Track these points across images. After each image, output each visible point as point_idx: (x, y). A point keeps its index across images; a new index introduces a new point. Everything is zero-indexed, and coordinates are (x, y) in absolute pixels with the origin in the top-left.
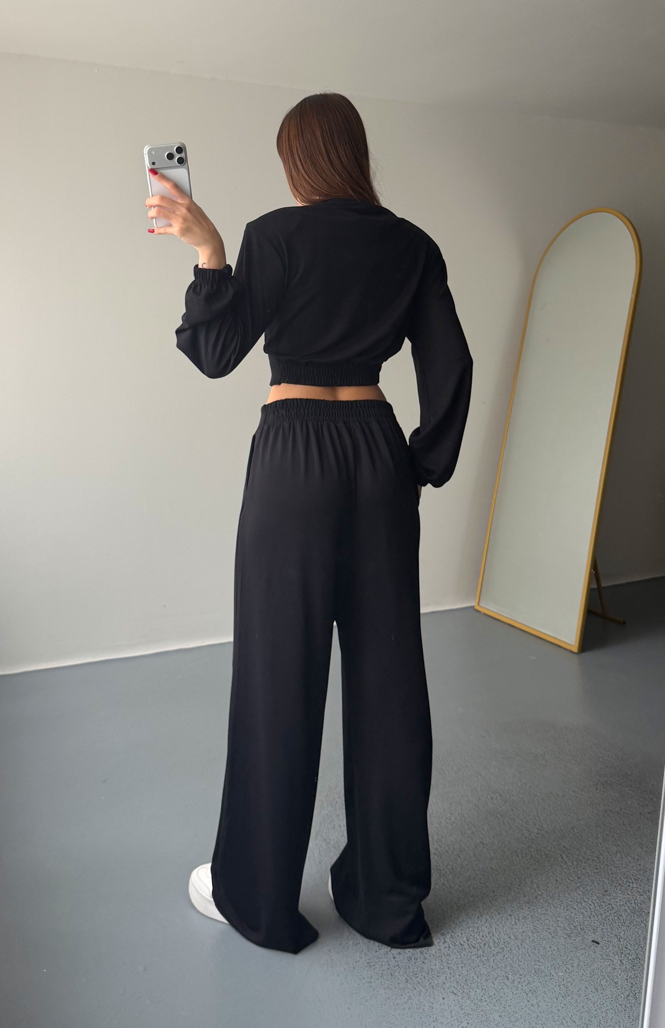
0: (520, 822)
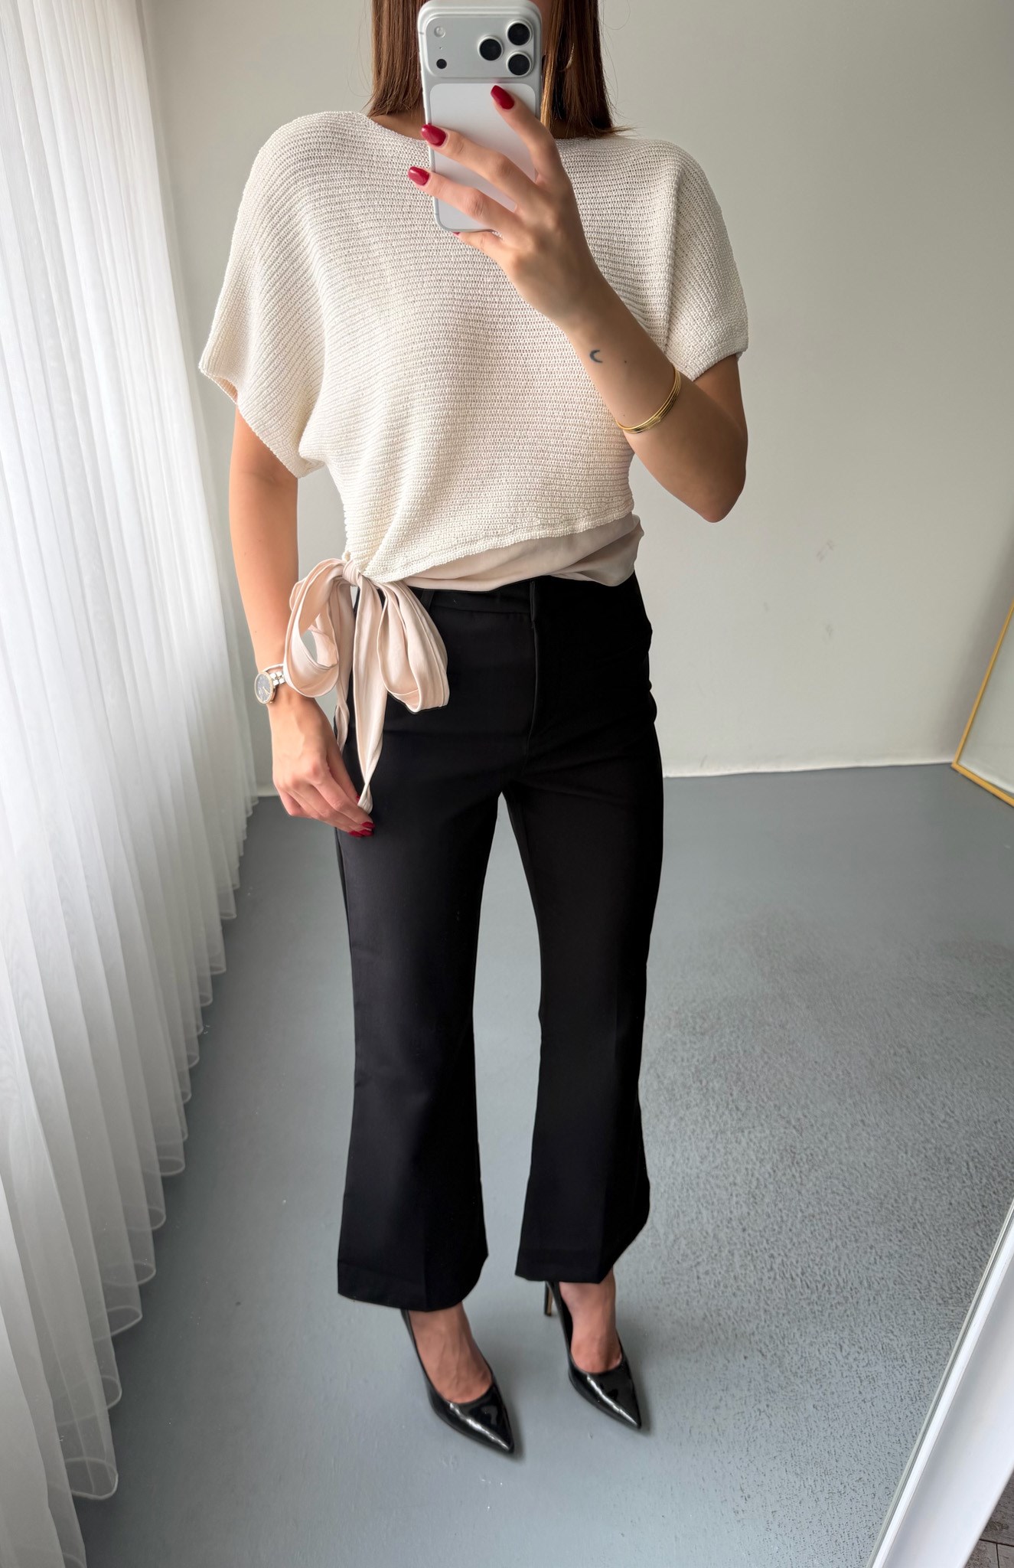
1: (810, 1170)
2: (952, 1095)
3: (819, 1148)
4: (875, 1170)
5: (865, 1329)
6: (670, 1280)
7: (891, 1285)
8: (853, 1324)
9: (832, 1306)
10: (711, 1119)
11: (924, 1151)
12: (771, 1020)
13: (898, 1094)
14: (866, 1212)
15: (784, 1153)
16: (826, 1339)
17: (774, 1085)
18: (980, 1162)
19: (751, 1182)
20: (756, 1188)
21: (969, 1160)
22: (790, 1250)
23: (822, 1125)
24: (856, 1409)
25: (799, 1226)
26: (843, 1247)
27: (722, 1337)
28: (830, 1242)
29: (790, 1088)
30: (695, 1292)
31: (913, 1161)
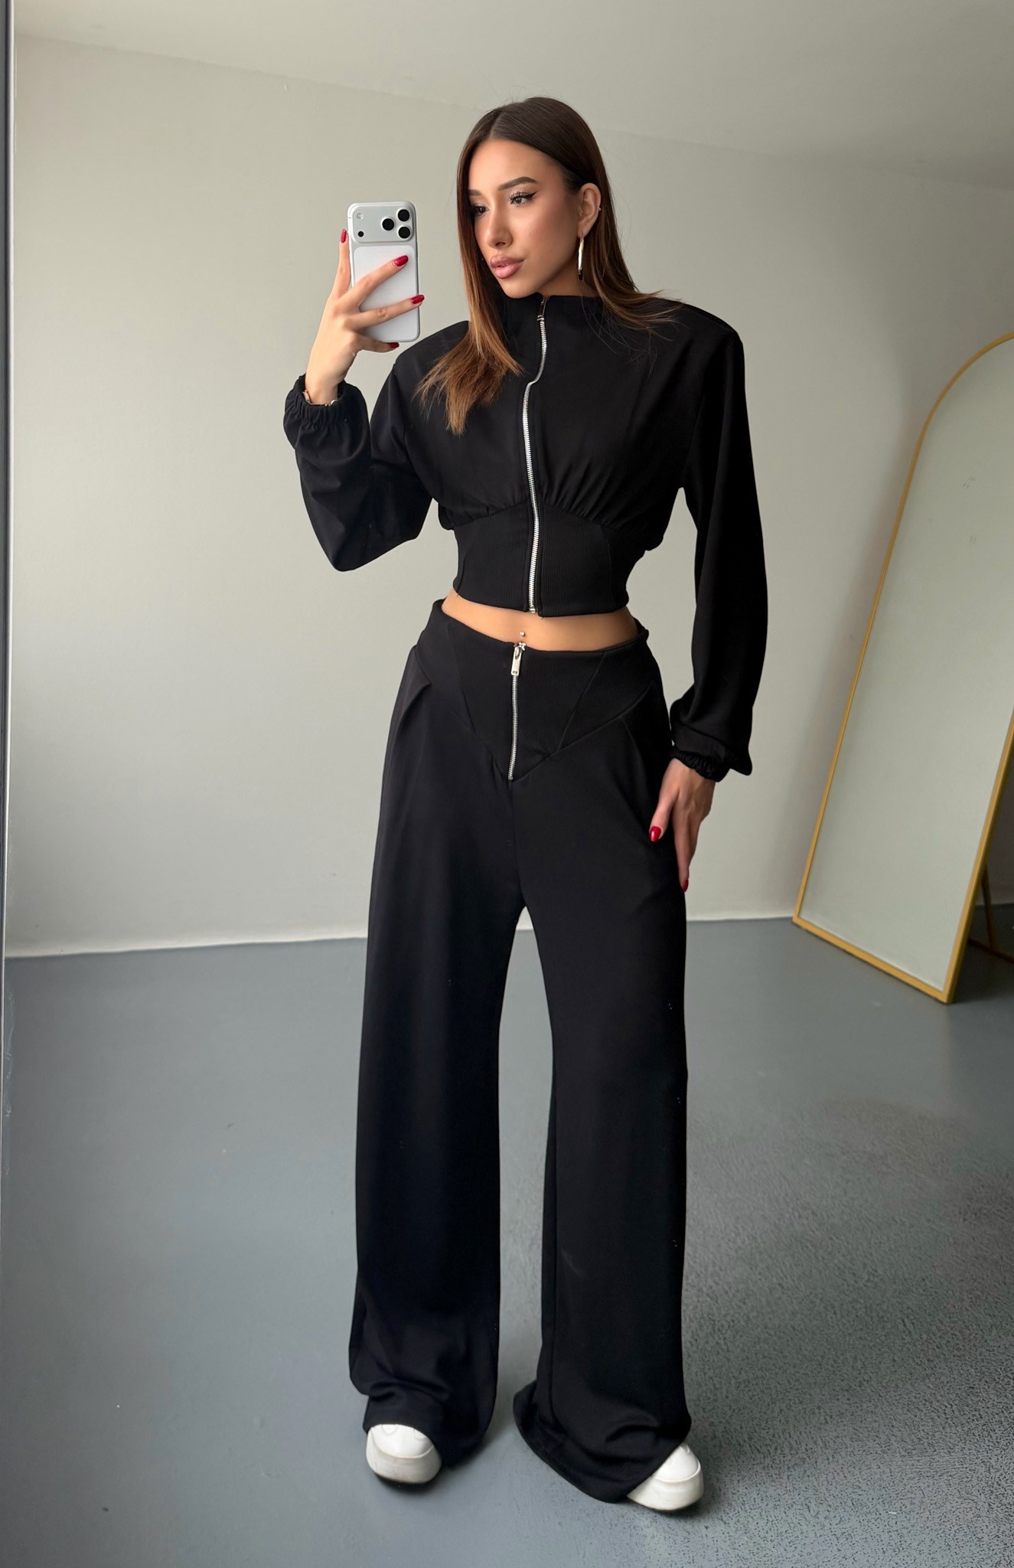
0: (841, 1258)
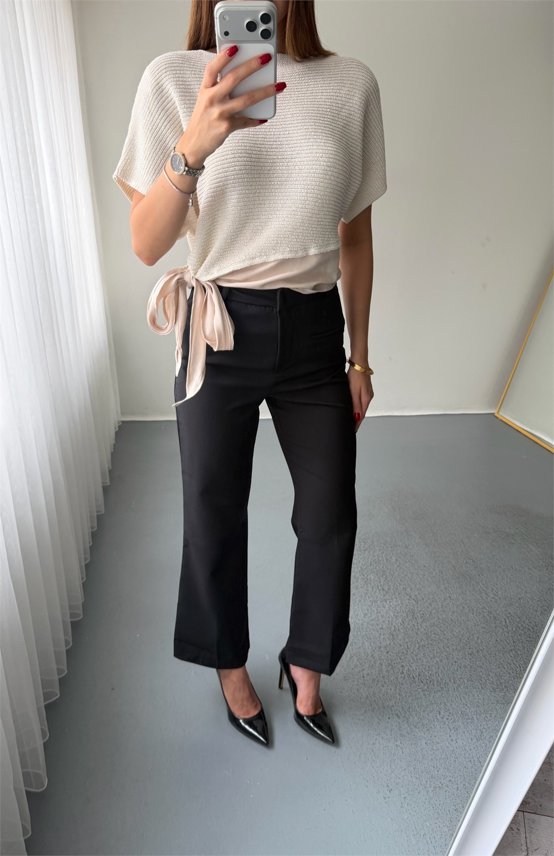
1: (422, 622)
2: (497, 584)
3: (427, 610)
4: (457, 623)
5: (452, 704)
6: (348, 678)
7: (466, 681)
8: (446, 701)
9: (435, 692)
10: (369, 595)
11: (482, 613)
12: (400, 544)
13: (468, 583)
14: (452, 644)
15: (409, 613)
16: (432, 709)
17: (403, 577)
18: (513, 620)
19: (391, 628)
20: (394, 631)
21: (506, 618)
22: (412, 663)
23: (428, 599)
24: (448, 745)
25: (417, 651)
26: (440, 661)
27: (377, 708)
28: (433, 659)
29: (412, 579)
30: (362, 684)
31: (477, 618)
